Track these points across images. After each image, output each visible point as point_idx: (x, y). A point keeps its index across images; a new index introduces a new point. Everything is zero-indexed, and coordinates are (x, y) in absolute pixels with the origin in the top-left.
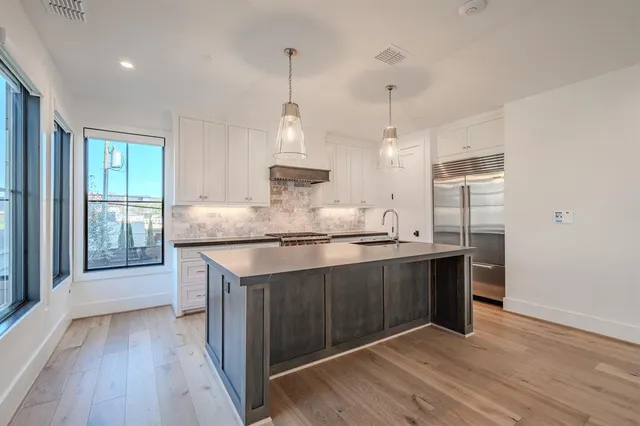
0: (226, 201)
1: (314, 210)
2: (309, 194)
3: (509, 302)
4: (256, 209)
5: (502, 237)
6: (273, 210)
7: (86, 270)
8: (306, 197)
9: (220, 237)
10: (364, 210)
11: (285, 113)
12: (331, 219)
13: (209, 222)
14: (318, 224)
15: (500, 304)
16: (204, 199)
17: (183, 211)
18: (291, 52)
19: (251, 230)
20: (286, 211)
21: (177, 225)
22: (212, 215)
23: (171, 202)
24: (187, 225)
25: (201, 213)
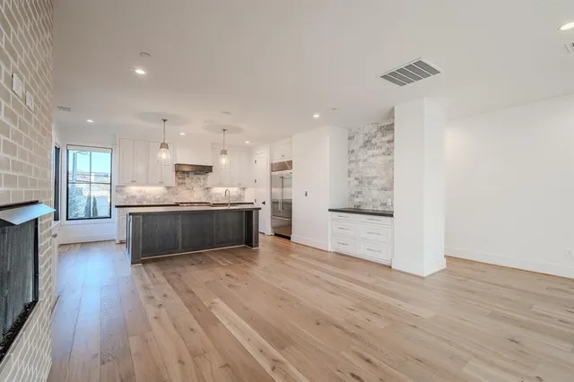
0: (147, 184)
1: (207, 189)
2: (204, 179)
3: (294, 237)
4: (168, 188)
5: (291, 204)
6: (180, 188)
7: (67, 219)
8: (202, 181)
9: (145, 204)
10: (244, 189)
11: (161, 147)
12: (219, 194)
13: (138, 195)
14: (211, 197)
15: (289, 238)
16: (134, 182)
17: (123, 189)
18: (165, 121)
19: (165, 200)
20: (188, 189)
21: (119, 196)
22: (141, 191)
23: (115, 183)
24: (125, 197)
25: (133, 190)
